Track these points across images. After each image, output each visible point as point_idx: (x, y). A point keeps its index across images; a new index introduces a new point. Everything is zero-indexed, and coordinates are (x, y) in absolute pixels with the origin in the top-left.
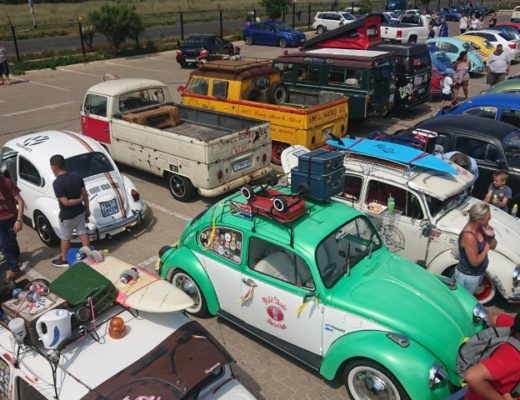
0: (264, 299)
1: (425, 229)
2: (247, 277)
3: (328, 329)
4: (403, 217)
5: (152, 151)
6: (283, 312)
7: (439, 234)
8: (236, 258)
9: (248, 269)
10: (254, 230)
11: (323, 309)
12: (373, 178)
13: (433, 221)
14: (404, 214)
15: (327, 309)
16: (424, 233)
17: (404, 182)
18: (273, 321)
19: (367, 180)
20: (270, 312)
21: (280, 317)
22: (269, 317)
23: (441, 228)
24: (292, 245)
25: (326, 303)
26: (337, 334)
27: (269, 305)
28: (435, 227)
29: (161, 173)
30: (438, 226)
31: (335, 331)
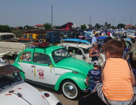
0: (38, 71)
1: (83, 57)
2: (32, 65)
3: (56, 75)
4: (77, 55)
5: (9, 49)
6: (43, 73)
7: (87, 58)
8: (30, 60)
9: (33, 62)
10: (34, 51)
11: (54, 68)
12: (69, 46)
13: (85, 55)
14: (77, 54)
15: (56, 68)
16: (83, 59)
17: (77, 46)
18: (41, 77)
19: (68, 47)
20: (40, 74)
21: (43, 75)
22: (40, 76)
23: (87, 56)
24: (45, 52)
25: (55, 67)
26: (59, 76)
27: (39, 72)
28: (86, 57)
29: (12, 55)
30: (86, 56)
31: (58, 75)
